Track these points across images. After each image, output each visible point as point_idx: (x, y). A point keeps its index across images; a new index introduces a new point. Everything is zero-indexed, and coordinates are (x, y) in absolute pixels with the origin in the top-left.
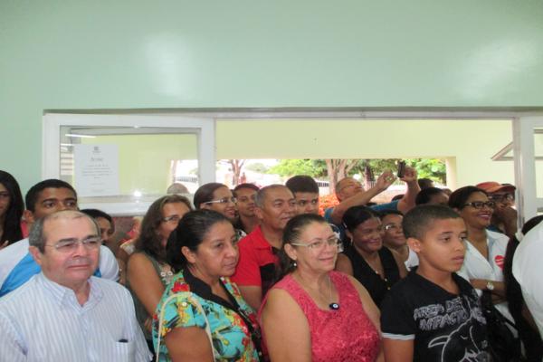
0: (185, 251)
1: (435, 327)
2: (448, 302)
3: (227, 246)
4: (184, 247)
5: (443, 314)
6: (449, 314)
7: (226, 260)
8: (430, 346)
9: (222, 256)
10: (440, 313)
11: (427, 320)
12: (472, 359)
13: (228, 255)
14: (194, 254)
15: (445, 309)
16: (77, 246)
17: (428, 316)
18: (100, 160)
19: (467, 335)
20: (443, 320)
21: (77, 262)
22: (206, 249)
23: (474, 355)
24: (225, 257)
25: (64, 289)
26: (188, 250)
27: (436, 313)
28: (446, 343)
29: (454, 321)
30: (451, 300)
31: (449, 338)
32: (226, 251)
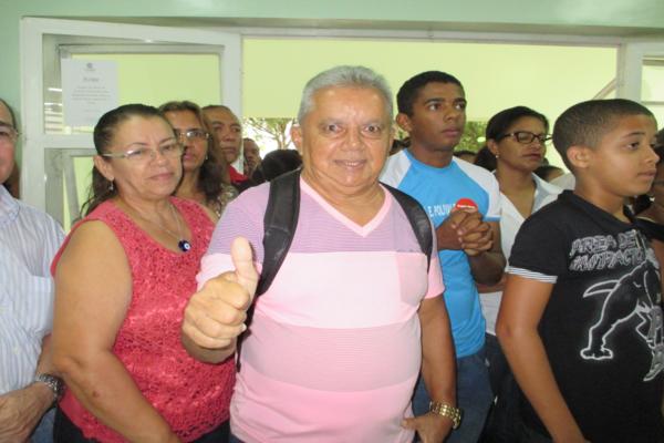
1: (601, 266)
2: (620, 235)
5: (615, 250)
6: (623, 251)
8: (586, 295)
10: (610, 249)
11: (590, 256)
12: (644, 314)
15: (618, 244)
17: (593, 250)
19: (641, 282)
20: (613, 259)
23: (647, 310)
27: (605, 247)
28: (611, 291)
29: (628, 260)
30: (624, 232)
31: (618, 283)
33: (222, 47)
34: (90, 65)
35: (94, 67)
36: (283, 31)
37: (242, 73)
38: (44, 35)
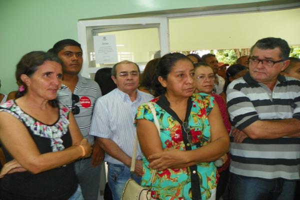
0: (160, 79)
3: (187, 76)
4: (160, 77)
7: (185, 86)
9: (182, 83)
13: (187, 82)
14: (165, 81)
16: (128, 75)
18: (107, 44)
21: (128, 82)
22: (172, 77)
24: (185, 83)
25: (124, 94)
26: (162, 79)
32: (185, 79)
33: (159, 24)
34: (104, 38)
35: (106, 38)
36: (186, 14)
37: (169, 35)
38: (87, 27)
